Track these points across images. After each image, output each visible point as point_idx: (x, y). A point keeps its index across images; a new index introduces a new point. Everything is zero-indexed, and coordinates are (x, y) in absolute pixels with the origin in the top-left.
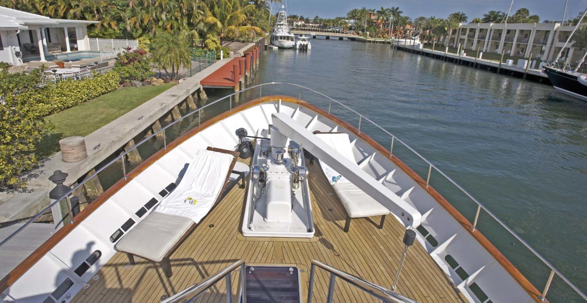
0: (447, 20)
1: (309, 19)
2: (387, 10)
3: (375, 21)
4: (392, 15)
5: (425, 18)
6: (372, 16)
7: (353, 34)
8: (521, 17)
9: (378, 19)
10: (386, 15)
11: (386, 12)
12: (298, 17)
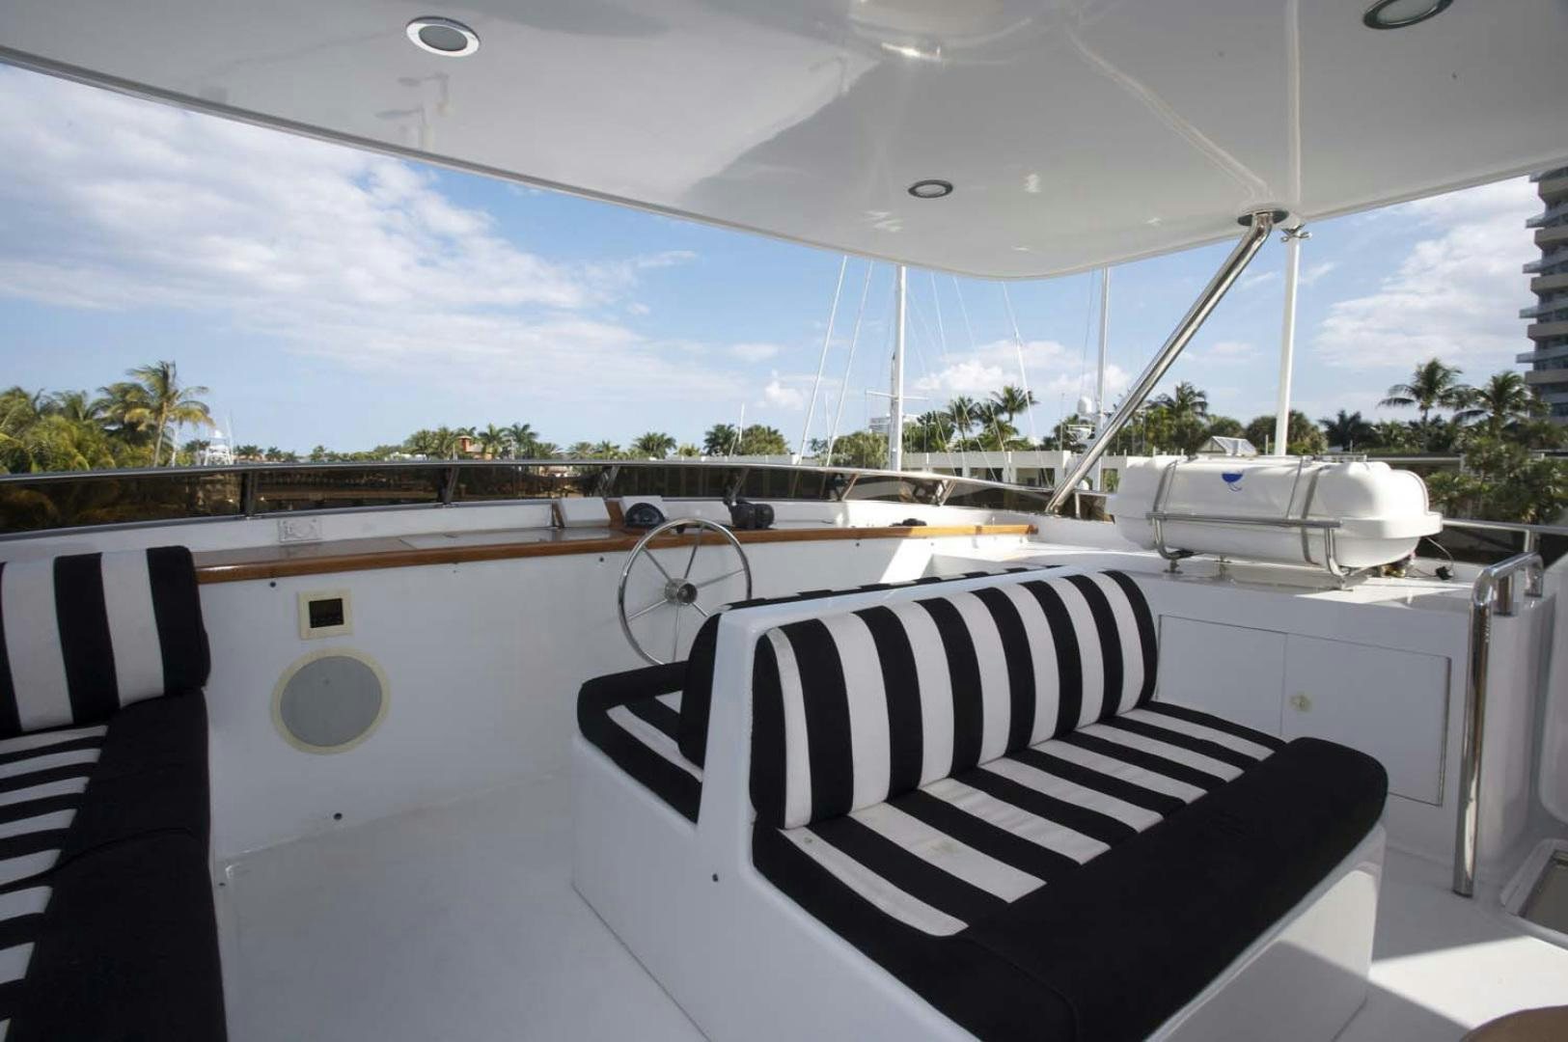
0: (625, 454)
1: (296, 454)
2: (502, 430)
3: (477, 456)
4: (514, 443)
5: (589, 445)
6: (467, 443)
7: (425, 490)
8: (754, 442)
9: (484, 451)
10: (501, 443)
11: (501, 434)
12: (261, 451)
